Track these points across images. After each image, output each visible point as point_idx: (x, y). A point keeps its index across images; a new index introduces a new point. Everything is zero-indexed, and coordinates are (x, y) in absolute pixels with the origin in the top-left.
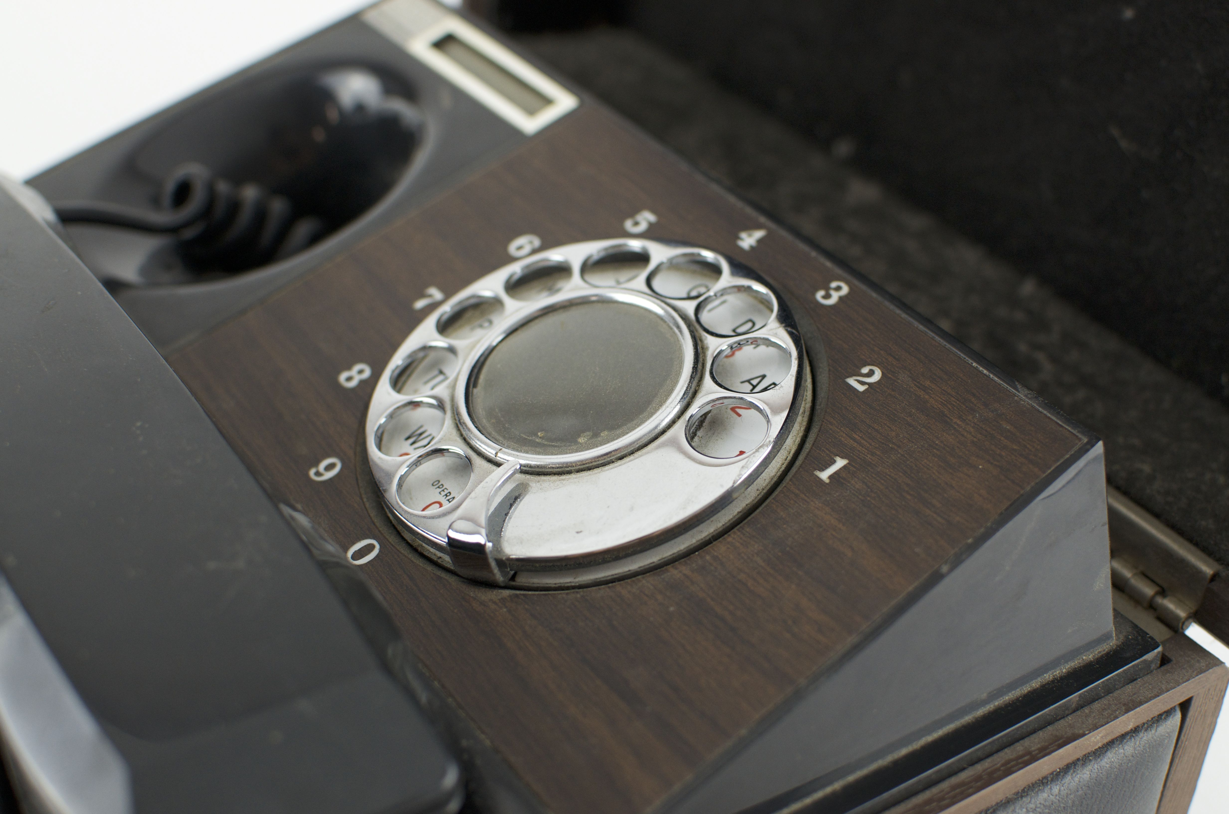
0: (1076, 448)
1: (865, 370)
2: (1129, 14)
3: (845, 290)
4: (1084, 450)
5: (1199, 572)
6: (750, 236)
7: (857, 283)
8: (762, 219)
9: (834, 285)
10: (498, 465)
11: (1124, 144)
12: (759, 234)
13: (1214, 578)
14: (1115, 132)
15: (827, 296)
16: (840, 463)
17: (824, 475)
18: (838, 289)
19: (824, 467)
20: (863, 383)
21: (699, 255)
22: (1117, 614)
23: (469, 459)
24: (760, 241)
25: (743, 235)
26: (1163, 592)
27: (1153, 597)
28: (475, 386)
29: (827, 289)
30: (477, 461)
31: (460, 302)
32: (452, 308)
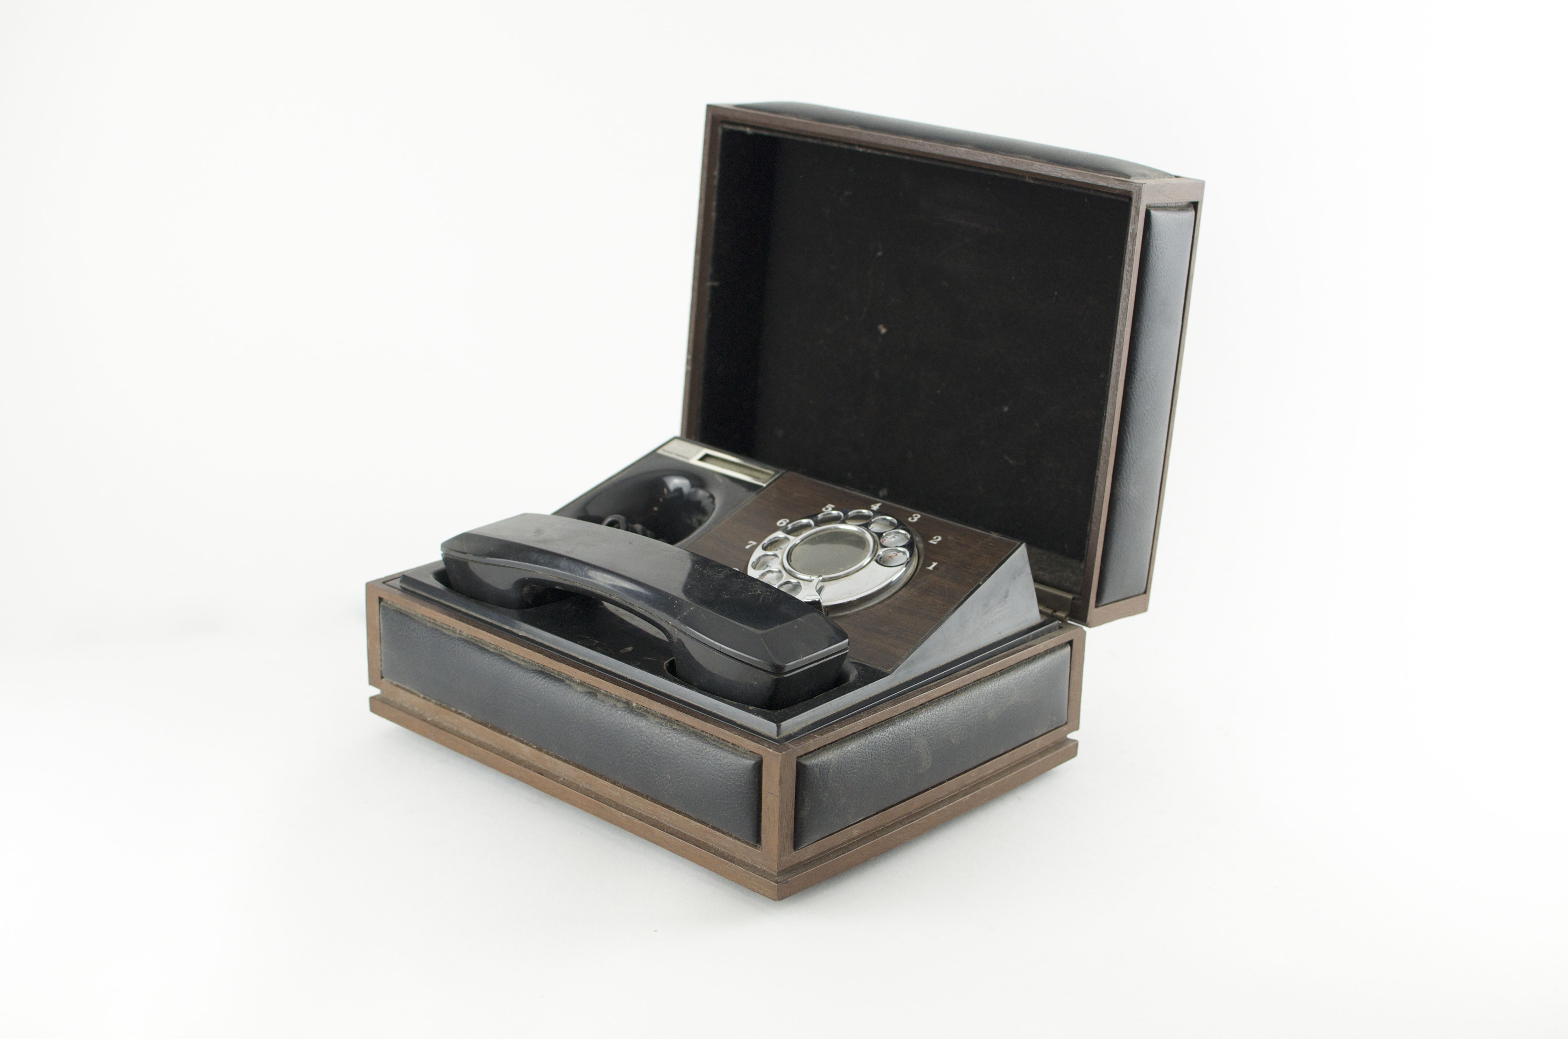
0: (1017, 545)
1: (935, 538)
2: (1006, 409)
3: (919, 516)
4: (1019, 546)
5: (1067, 599)
6: (875, 506)
7: (922, 513)
8: (878, 500)
9: (914, 515)
10: (811, 581)
11: (1011, 462)
12: (879, 505)
13: (1074, 599)
14: (1007, 458)
15: (913, 519)
16: (935, 564)
17: (931, 568)
18: (916, 516)
19: (930, 565)
20: (935, 541)
21: (861, 512)
22: (1041, 612)
23: (799, 583)
24: (880, 507)
25: (873, 506)
26: (1055, 611)
27: (1052, 613)
28: (791, 561)
29: (912, 517)
30: (802, 583)
31: (770, 540)
32: (768, 542)
